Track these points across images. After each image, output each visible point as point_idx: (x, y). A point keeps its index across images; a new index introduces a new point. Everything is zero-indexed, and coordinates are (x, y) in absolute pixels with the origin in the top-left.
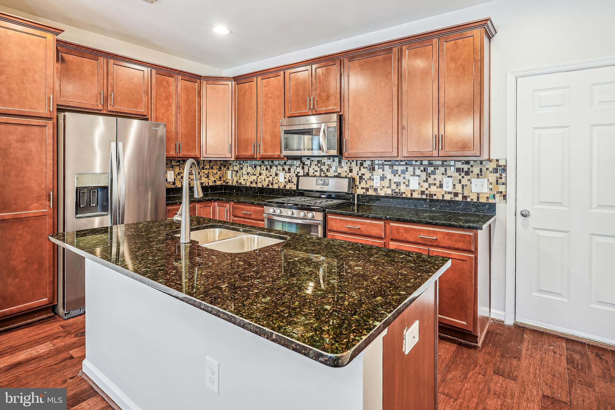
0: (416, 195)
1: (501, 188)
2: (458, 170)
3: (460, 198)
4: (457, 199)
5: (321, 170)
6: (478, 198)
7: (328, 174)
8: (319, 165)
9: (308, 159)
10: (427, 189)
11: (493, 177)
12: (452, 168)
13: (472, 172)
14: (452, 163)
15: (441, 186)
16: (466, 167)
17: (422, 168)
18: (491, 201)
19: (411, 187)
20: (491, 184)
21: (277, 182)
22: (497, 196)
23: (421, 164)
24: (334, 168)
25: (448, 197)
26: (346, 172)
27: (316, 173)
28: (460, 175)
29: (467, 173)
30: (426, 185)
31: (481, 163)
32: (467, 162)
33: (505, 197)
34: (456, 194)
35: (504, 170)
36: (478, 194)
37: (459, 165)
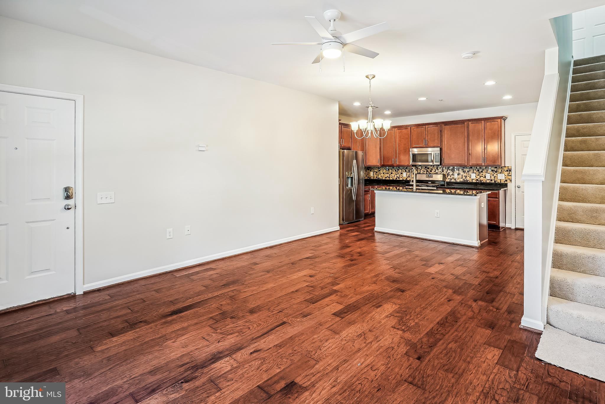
0: (474, 181)
1: (509, 177)
2: (492, 171)
3: (493, 182)
4: (492, 182)
5: (427, 171)
6: (501, 181)
7: (430, 173)
8: (426, 169)
9: (420, 166)
10: (479, 179)
11: (506, 173)
12: (490, 170)
13: (498, 171)
14: (490, 168)
15: (485, 177)
16: (495, 170)
17: (477, 170)
18: (506, 182)
19: (472, 178)
20: (505, 176)
21: (402, 177)
22: (508, 180)
23: (476, 168)
24: (434, 170)
25: (488, 181)
26: (440, 172)
27: (424, 173)
28: (493, 172)
29: (496, 172)
30: (479, 177)
31: (502, 168)
32: (496, 168)
33: (511, 181)
34: (491, 180)
35: (510, 171)
36: (500, 180)
37: (493, 169)
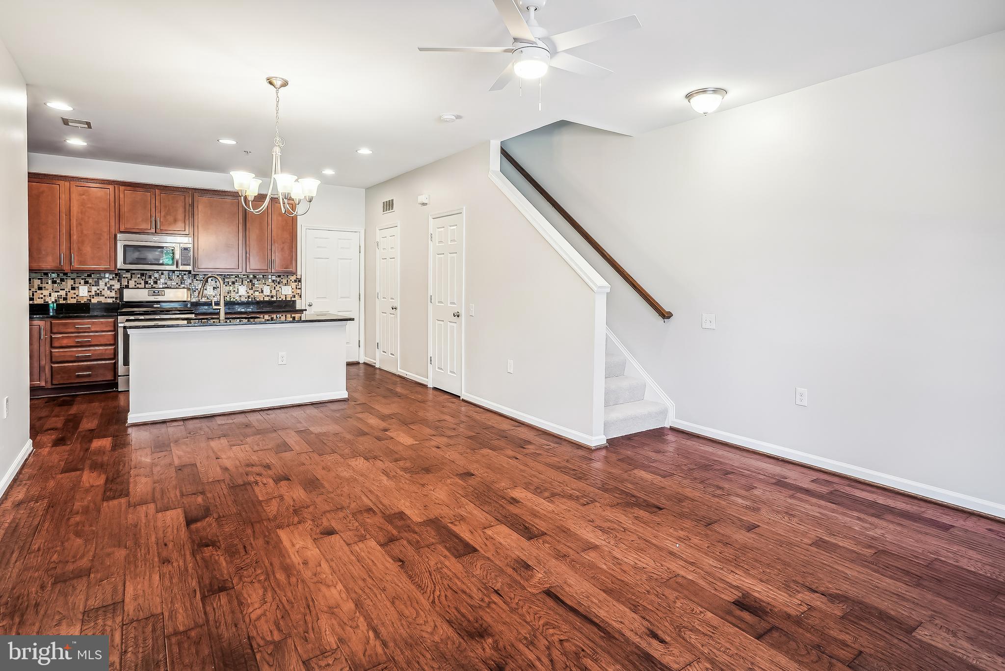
0: (243, 299)
1: (299, 291)
2: (273, 281)
3: (274, 299)
4: (273, 299)
5: (146, 283)
6: (286, 298)
7: (154, 286)
8: (143, 278)
9: (129, 272)
10: (252, 294)
11: (294, 285)
12: (270, 280)
13: (282, 282)
14: (270, 277)
15: (262, 292)
16: (278, 279)
17: (248, 280)
18: (293, 299)
19: (240, 294)
20: (293, 289)
22: (296, 296)
23: (248, 277)
24: (162, 281)
25: (267, 299)
26: (177, 284)
27: (137, 286)
28: (275, 284)
29: (279, 283)
30: (251, 292)
31: (287, 277)
32: (279, 276)
33: (301, 297)
34: (272, 297)
35: (300, 281)
36: (286, 295)
37: (274, 277)
